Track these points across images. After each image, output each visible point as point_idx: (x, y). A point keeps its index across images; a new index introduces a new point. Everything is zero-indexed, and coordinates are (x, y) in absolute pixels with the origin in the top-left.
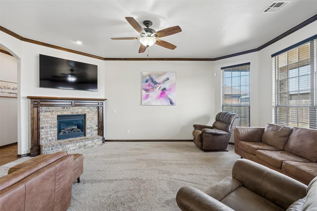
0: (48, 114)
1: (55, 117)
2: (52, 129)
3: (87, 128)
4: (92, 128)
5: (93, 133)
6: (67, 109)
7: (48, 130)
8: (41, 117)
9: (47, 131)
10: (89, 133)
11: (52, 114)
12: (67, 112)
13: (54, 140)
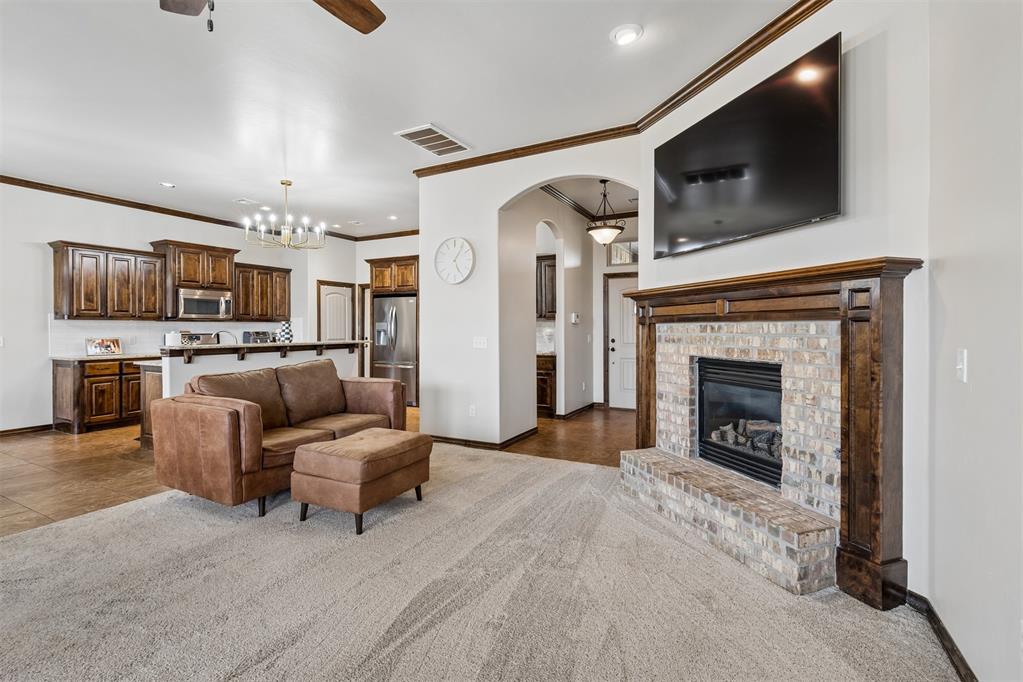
0: (670, 348)
1: (685, 360)
2: (679, 407)
3: (788, 450)
4: (812, 456)
5: (815, 491)
6: (714, 335)
7: (671, 409)
8: (658, 359)
9: (668, 411)
10: (796, 485)
11: (679, 351)
12: (713, 349)
13: (682, 451)
